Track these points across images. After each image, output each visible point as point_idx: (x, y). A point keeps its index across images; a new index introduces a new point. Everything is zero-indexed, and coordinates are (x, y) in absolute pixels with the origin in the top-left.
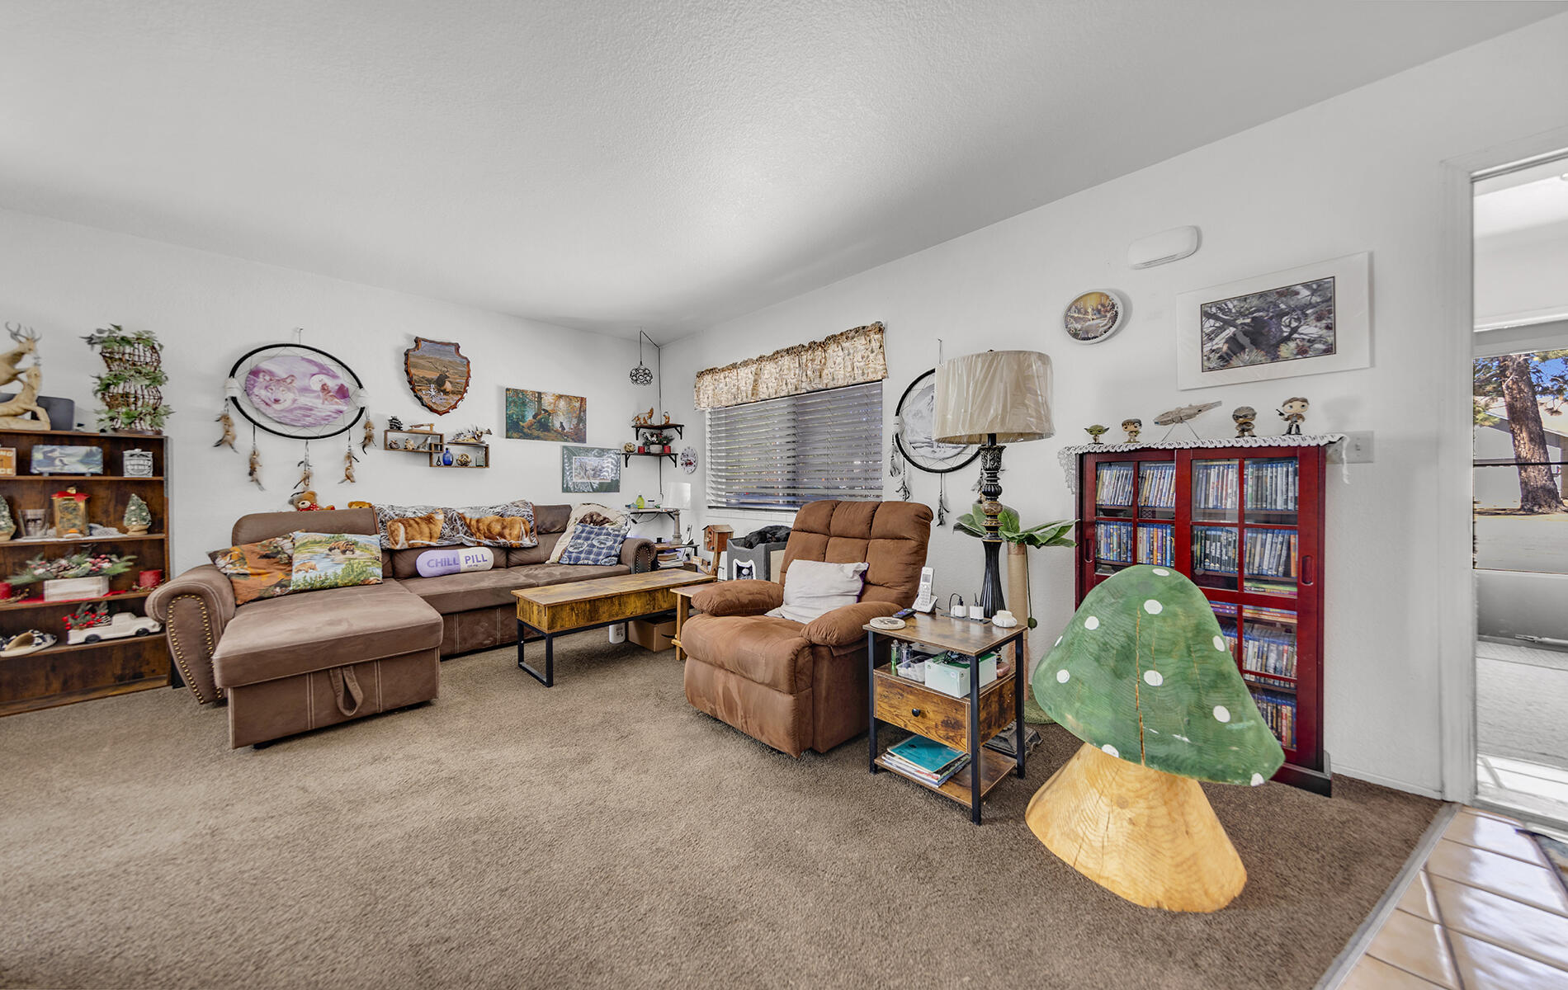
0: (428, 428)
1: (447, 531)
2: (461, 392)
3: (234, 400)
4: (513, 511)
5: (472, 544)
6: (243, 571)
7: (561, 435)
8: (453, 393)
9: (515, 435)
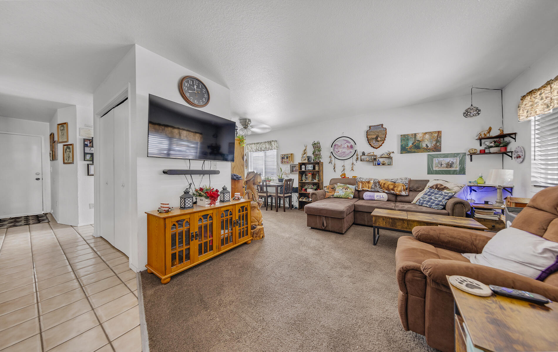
0: (372, 154)
1: (373, 186)
2: (384, 140)
3: (332, 152)
4: (399, 181)
5: (381, 192)
6: (328, 191)
7: (427, 149)
8: (381, 141)
9: (404, 152)
